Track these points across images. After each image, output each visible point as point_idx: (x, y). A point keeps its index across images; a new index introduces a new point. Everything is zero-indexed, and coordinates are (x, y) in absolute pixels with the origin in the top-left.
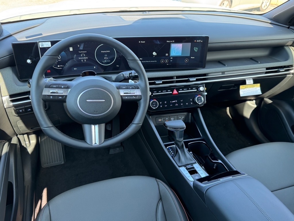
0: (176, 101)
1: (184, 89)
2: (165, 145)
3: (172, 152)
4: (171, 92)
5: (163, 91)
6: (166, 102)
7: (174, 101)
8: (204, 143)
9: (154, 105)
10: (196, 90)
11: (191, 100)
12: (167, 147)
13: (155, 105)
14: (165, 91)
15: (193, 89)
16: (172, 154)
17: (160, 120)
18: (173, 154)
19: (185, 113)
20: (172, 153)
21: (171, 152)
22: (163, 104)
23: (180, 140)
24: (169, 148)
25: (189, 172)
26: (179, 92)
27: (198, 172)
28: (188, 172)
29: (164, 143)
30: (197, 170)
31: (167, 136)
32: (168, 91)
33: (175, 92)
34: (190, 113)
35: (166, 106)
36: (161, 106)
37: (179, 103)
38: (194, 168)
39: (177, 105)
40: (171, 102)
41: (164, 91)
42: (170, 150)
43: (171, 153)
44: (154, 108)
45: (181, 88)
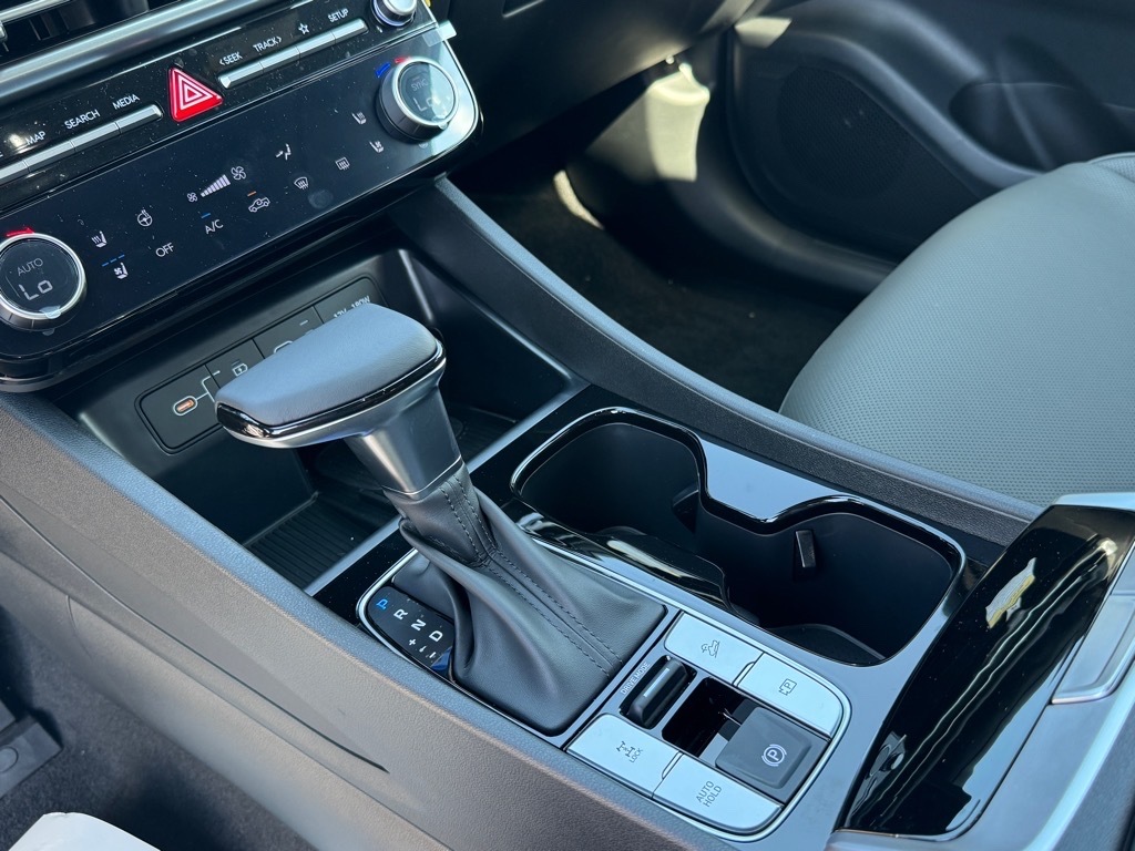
0: (239, 173)
1: (259, 46)
2: (320, 598)
3: (419, 625)
4: (154, 110)
5: (71, 124)
6: (145, 219)
7: (222, 182)
8: (620, 417)
9: (31, 282)
10: (359, 25)
11: (361, 119)
12: (361, 607)
13: (45, 286)
14: (84, 118)
15: (333, 18)
16: (432, 646)
17: (184, 407)
18: (436, 636)
19: (366, 266)
20: (426, 630)
21: (414, 634)
22: (131, 244)
23: (446, 486)
24: (383, 603)
25: (670, 735)
26: (226, 81)
27: (749, 685)
28: (670, 751)
29: (302, 583)
30: (725, 673)
31: (309, 503)
32: (120, 104)
33: (189, 93)
34: (403, 253)
35: (167, 248)
36: (121, 273)
37: (270, 178)
38: (687, 672)
39: (264, 203)
40: (192, 197)
41: (75, 115)
42: (400, 614)
43: (422, 636)
44: (54, 313)
45: (226, 46)
